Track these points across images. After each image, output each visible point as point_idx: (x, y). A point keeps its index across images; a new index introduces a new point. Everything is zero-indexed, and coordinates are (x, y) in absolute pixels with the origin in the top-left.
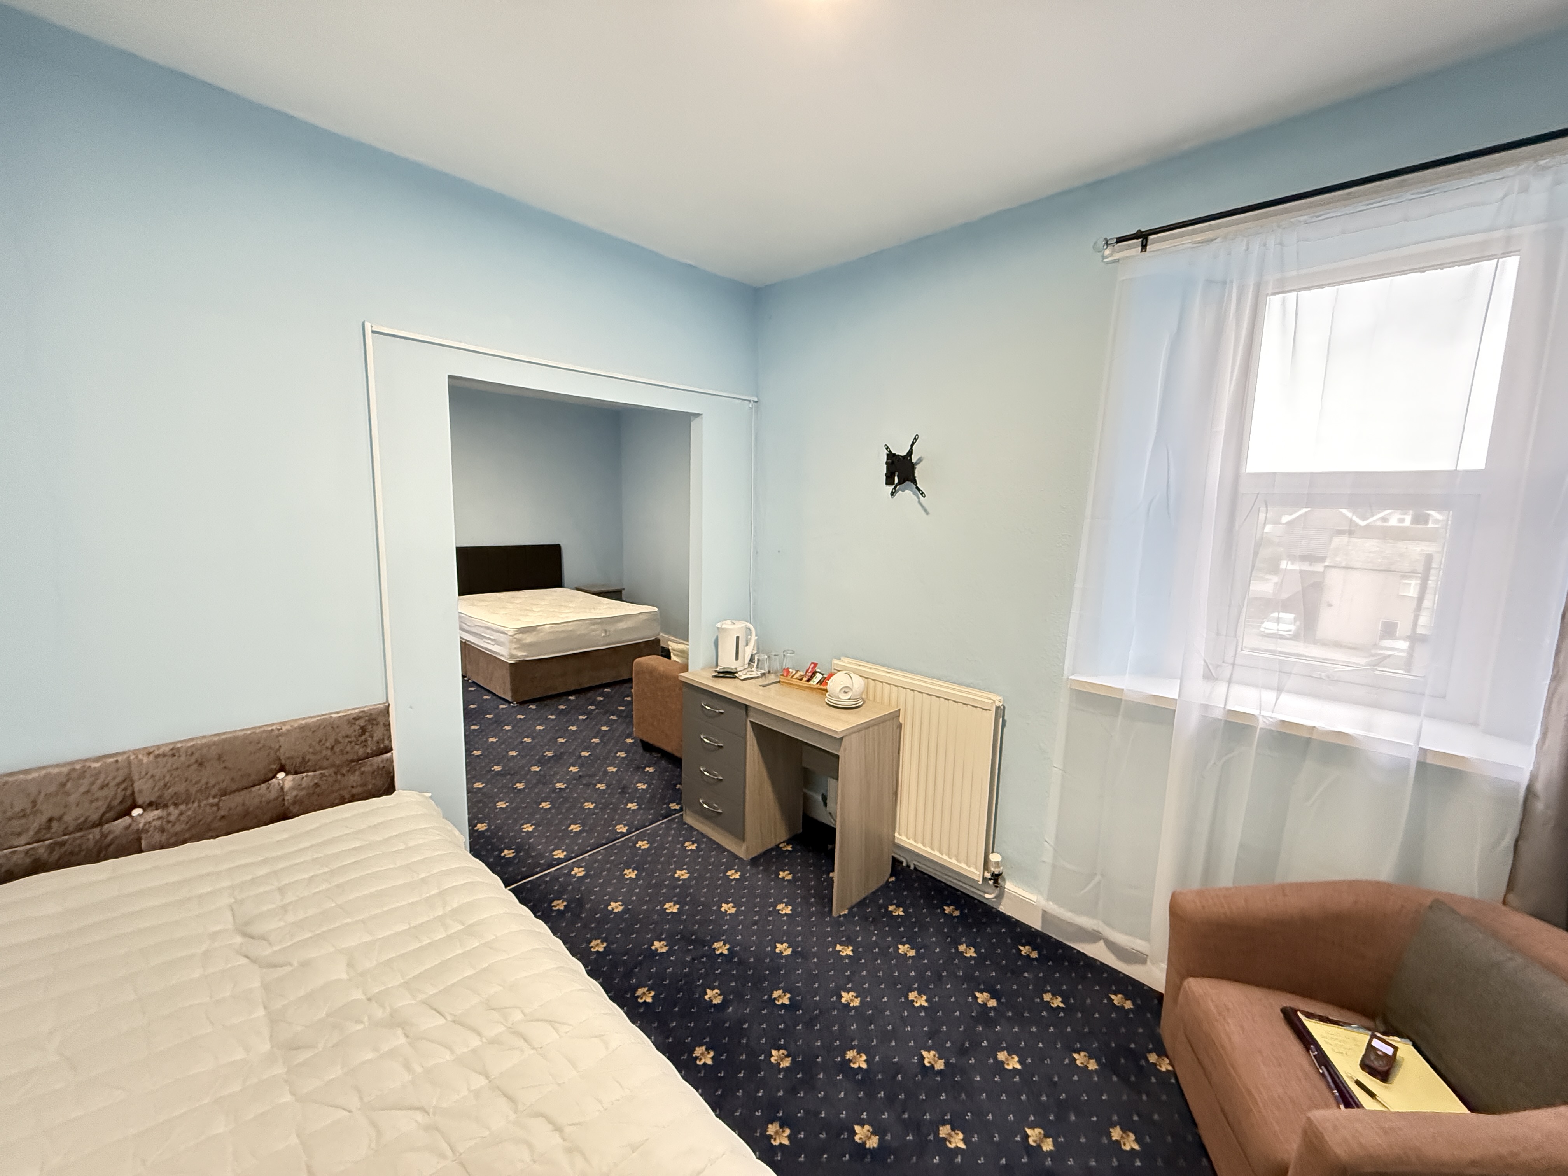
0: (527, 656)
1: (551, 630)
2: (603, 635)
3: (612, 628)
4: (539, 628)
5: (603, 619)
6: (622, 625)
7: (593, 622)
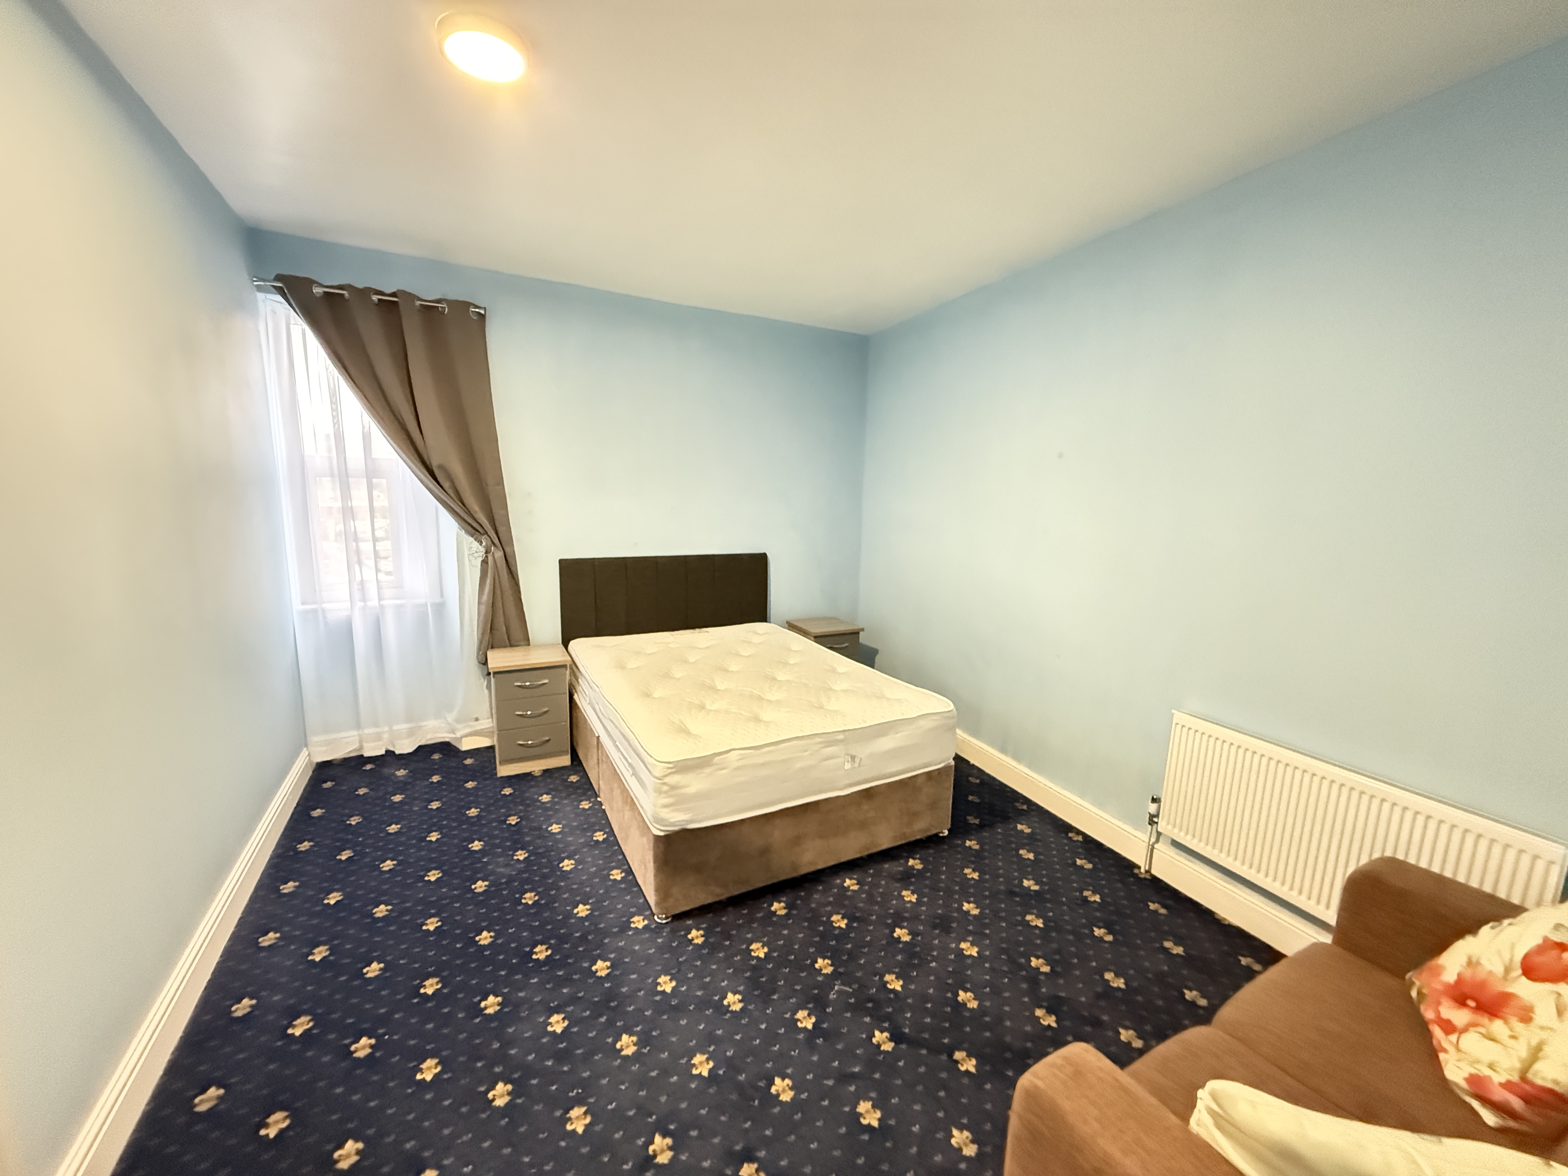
0: (691, 821)
1: (741, 763)
2: (848, 766)
3: (864, 751)
4: (717, 758)
5: (847, 733)
6: (887, 743)
7: (829, 739)
